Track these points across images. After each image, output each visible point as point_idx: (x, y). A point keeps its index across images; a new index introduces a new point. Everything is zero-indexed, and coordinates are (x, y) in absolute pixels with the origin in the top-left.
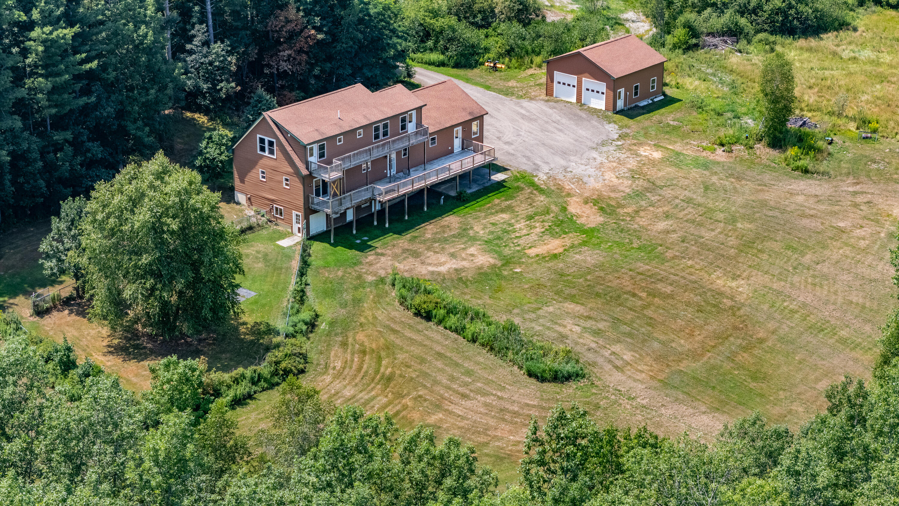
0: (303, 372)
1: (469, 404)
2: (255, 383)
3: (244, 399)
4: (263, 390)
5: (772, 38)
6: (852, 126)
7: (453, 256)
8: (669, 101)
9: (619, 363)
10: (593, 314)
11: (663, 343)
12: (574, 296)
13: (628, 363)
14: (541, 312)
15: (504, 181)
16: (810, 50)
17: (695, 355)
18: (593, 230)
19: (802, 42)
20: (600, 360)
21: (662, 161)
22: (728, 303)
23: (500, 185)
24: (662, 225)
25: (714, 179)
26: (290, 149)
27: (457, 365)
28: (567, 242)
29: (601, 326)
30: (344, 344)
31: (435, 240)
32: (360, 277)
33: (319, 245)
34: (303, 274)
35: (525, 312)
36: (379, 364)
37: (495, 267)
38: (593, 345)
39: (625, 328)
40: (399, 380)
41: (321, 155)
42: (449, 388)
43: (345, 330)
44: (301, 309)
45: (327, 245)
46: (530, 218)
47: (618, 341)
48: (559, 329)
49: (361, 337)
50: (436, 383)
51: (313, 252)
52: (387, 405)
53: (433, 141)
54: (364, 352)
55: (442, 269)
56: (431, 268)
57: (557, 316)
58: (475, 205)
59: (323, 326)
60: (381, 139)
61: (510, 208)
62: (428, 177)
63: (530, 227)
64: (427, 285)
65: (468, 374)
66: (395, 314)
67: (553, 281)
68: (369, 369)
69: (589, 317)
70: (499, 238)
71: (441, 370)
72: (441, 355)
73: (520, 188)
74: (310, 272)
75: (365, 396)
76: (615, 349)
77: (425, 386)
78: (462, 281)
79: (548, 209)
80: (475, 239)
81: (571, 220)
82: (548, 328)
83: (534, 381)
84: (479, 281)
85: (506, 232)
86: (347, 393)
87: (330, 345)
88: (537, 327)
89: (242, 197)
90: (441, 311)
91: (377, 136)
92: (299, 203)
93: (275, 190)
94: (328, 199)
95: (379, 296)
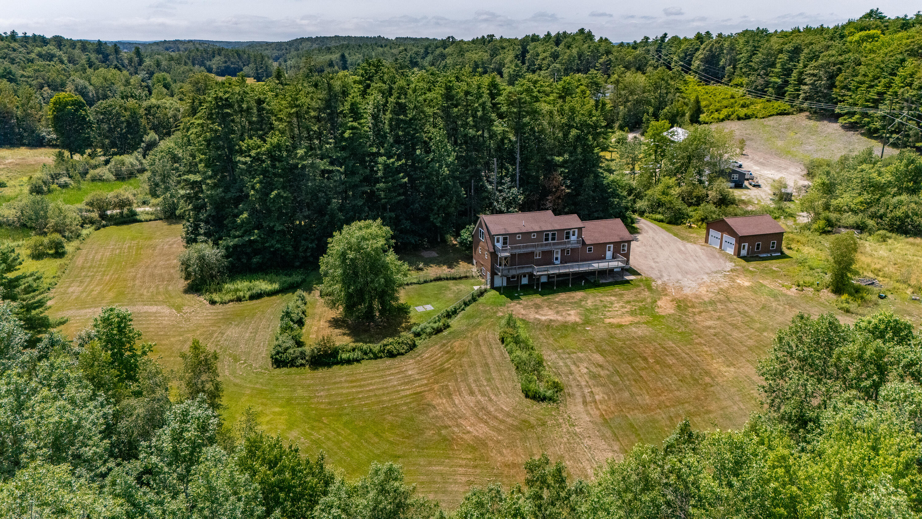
0: (402, 354)
1: (468, 398)
2: (366, 354)
3: (353, 361)
4: (369, 359)
5: (889, 234)
6: (909, 291)
7: (558, 312)
8: (783, 256)
9: (589, 399)
10: (606, 364)
11: (632, 395)
12: (604, 351)
13: (595, 402)
14: (572, 356)
15: (632, 280)
16: (913, 244)
17: (646, 409)
18: (660, 316)
19: (911, 240)
20: (578, 394)
21: (748, 287)
22: (707, 379)
23: (628, 282)
24: (709, 323)
25: (774, 304)
26: (488, 236)
27: (489, 373)
28: (636, 320)
29: (602, 373)
30: (444, 345)
31: (557, 303)
32: (495, 313)
33: (493, 292)
34: (466, 304)
35: (564, 353)
36: (448, 361)
37: (576, 324)
38: (583, 383)
39: (617, 378)
40: (448, 373)
41: (505, 243)
42: (469, 385)
43: (454, 338)
44: (439, 321)
45: (498, 293)
46: (628, 302)
47: (603, 385)
48: (573, 368)
49: (457, 344)
50: (465, 380)
51: (486, 295)
52: (422, 385)
53: (590, 250)
54: (448, 352)
55: (543, 318)
56: (537, 316)
57: (581, 360)
58: (601, 289)
59: (445, 333)
60: (550, 241)
61: (622, 295)
62: (572, 267)
63: (623, 307)
64: (519, 323)
65: (488, 380)
66: (491, 336)
67: (603, 339)
68: (438, 362)
69: (601, 366)
70: (597, 309)
71: (476, 374)
72: (487, 365)
73: (639, 286)
74: (473, 304)
75: (417, 377)
76: (596, 390)
77: (457, 380)
78: (548, 327)
79: (644, 300)
80: (581, 306)
81: (653, 309)
82: (567, 366)
83: (522, 396)
84: (558, 329)
85: (605, 306)
86: (410, 373)
87: (436, 344)
88: (561, 363)
89: (474, 261)
90: (509, 339)
91: (547, 239)
92: (490, 267)
93: (483, 259)
94: (501, 268)
95: (493, 325)
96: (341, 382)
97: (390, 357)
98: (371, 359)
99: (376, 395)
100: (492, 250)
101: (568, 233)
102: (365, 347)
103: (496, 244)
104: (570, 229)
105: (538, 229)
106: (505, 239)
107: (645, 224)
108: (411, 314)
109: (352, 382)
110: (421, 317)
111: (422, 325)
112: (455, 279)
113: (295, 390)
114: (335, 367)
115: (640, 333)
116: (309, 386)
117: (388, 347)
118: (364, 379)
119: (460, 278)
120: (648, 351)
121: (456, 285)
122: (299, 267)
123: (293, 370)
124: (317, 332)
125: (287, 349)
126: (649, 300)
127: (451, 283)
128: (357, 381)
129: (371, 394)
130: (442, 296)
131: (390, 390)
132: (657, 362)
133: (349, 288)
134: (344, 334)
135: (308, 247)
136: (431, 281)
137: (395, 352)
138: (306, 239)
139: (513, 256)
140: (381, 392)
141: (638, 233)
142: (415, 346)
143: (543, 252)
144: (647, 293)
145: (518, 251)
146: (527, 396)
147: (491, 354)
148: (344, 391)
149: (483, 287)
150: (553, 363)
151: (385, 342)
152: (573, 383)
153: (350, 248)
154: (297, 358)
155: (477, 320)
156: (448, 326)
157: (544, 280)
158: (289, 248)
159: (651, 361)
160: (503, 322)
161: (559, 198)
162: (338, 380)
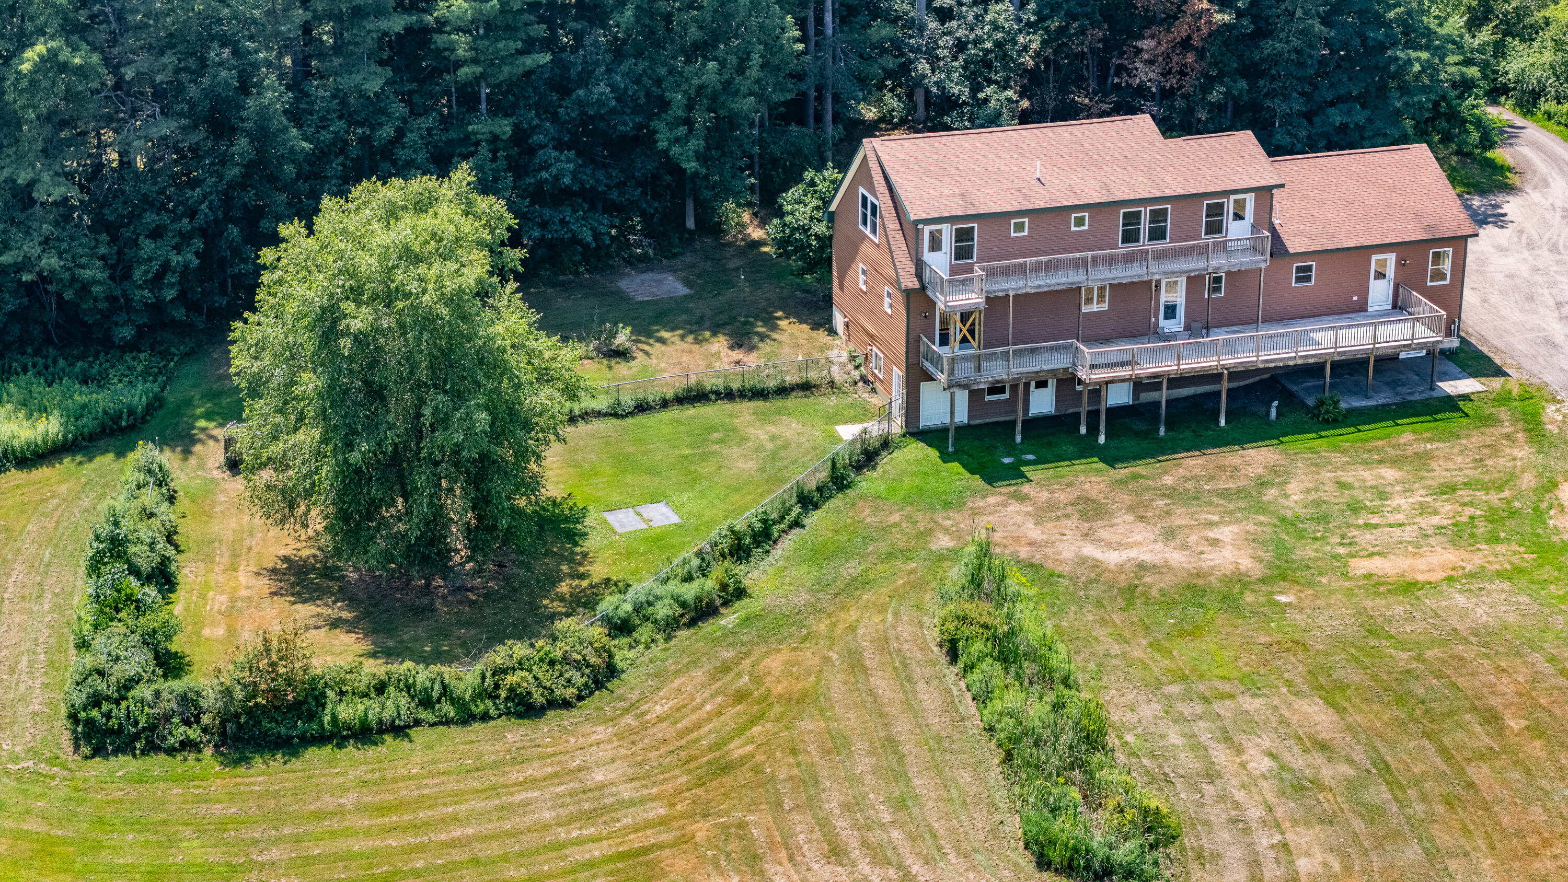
0: (566, 704)
1: (823, 871)
2: (426, 702)
3: (381, 732)
4: (441, 723)
7: (1169, 534)
9: (1272, 873)
10: (1343, 741)
12: (1341, 686)
14: (1219, 707)
15: (1466, 397)
23: (1451, 404)
26: (893, 225)
27: (901, 776)
28: (1473, 561)
29: (1327, 773)
30: (725, 669)
31: (1169, 493)
32: (925, 535)
33: (917, 450)
34: (807, 502)
35: (1187, 698)
36: (741, 730)
37: (1240, 580)
38: (1255, 813)
39: (1379, 794)
40: (743, 776)
41: (962, 253)
42: (824, 824)
43: (762, 638)
44: (703, 571)
45: (933, 454)
46: (1447, 489)
47: (1327, 820)
48: (1220, 755)
49: (775, 663)
50: (810, 805)
51: (887, 462)
52: (649, 825)
53: (1304, 274)
54: (741, 697)
55: (1112, 558)
56: (1089, 550)
57: (1250, 723)
58: (1346, 437)
59: (729, 619)
60: (1144, 243)
61: (1423, 458)
62: (1231, 346)
63: (1423, 510)
64: (1015, 582)
65: (899, 804)
66: (906, 631)
67: (1339, 641)
68: (707, 735)
69: (1323, 747)
70: (1324, 519)
71: (854, 780)
72: (891, 744)
73: (1492, 421)
74: (837, 501)
75: (627, 792)
76: (1299, 837)
77: (779, 804)
78: (1130, 592)
79: (1510, 478)
80: (1262, 508)
81: (1539, 515)
82: (1196, 747)
83: (1026, 861)
84: (1168, 603)
85: (1355, 508)
86: (599, 776)
87: (695, 663)
88: (1175, 738)
89: (839, 320)
90: (977, 647)
91: (1130, 236)
92: (901, 349)
93: (875, 313)
94: (944, 352)
95: (917, 584)
96: (340, 812)
97: (520, 716)
98: (446, 722)
99: (475, 861)
100: (911, 282)
101: (1216, 211)
102: (423, 675)
103: (929, 257)
104: (1227, 193)
105: (1097, 197)
106: (963, 236)
107: (1538, 147)
108: (591, 544)
109: (381, 810)
110: (629, 554)
111: (641, 588)
112: (759, 394)
113: (172, 842)
114: (312, 753)
115: (1481, 615)
116: (222, 826)
117: (511, 679)
118: (432, 802)
119: (783, 391)
120: (1506, 686)
121: (764, 418)
122: (132, 347)
123: (157, 763)
124: (230, 613)
125: (128, 684)
126: (1528, 480)
127: (746, 408)
128: (400, 806)
129: (459, 856)
130: (708, 467)
131: (530, 841)
132: (1536, 730)
133: (349, 446)
134: (335, 624)
135: (166, 267)
136: (665, 404)
137: (538, 697)
138: (156, 234)
139: (995, 303)
140: (495, 849)
141: (1509, 189)
142: (612, 671)
143: (1118, 289)
144: (1523, 452)
145: (1013, 286)
146: (1043, 863)
147: (910, 705)
148: (357, 846)
149: (875, 429)
150: (1145, 737)
151: (498, 656)
152: (1217, 813)
153: (355, 294)
154: (167, 718)
155: (851, 569)
156: (741, 593)
157: (1119, 396)
158: (93, 272)
159: (1514, 724)
160: (956, 574)
161: (1185, 44)
162: (329, 802)
